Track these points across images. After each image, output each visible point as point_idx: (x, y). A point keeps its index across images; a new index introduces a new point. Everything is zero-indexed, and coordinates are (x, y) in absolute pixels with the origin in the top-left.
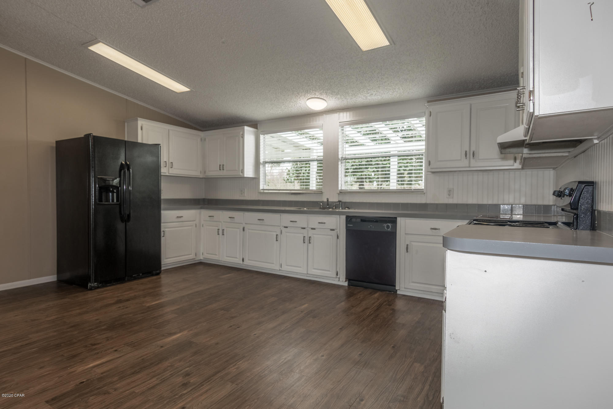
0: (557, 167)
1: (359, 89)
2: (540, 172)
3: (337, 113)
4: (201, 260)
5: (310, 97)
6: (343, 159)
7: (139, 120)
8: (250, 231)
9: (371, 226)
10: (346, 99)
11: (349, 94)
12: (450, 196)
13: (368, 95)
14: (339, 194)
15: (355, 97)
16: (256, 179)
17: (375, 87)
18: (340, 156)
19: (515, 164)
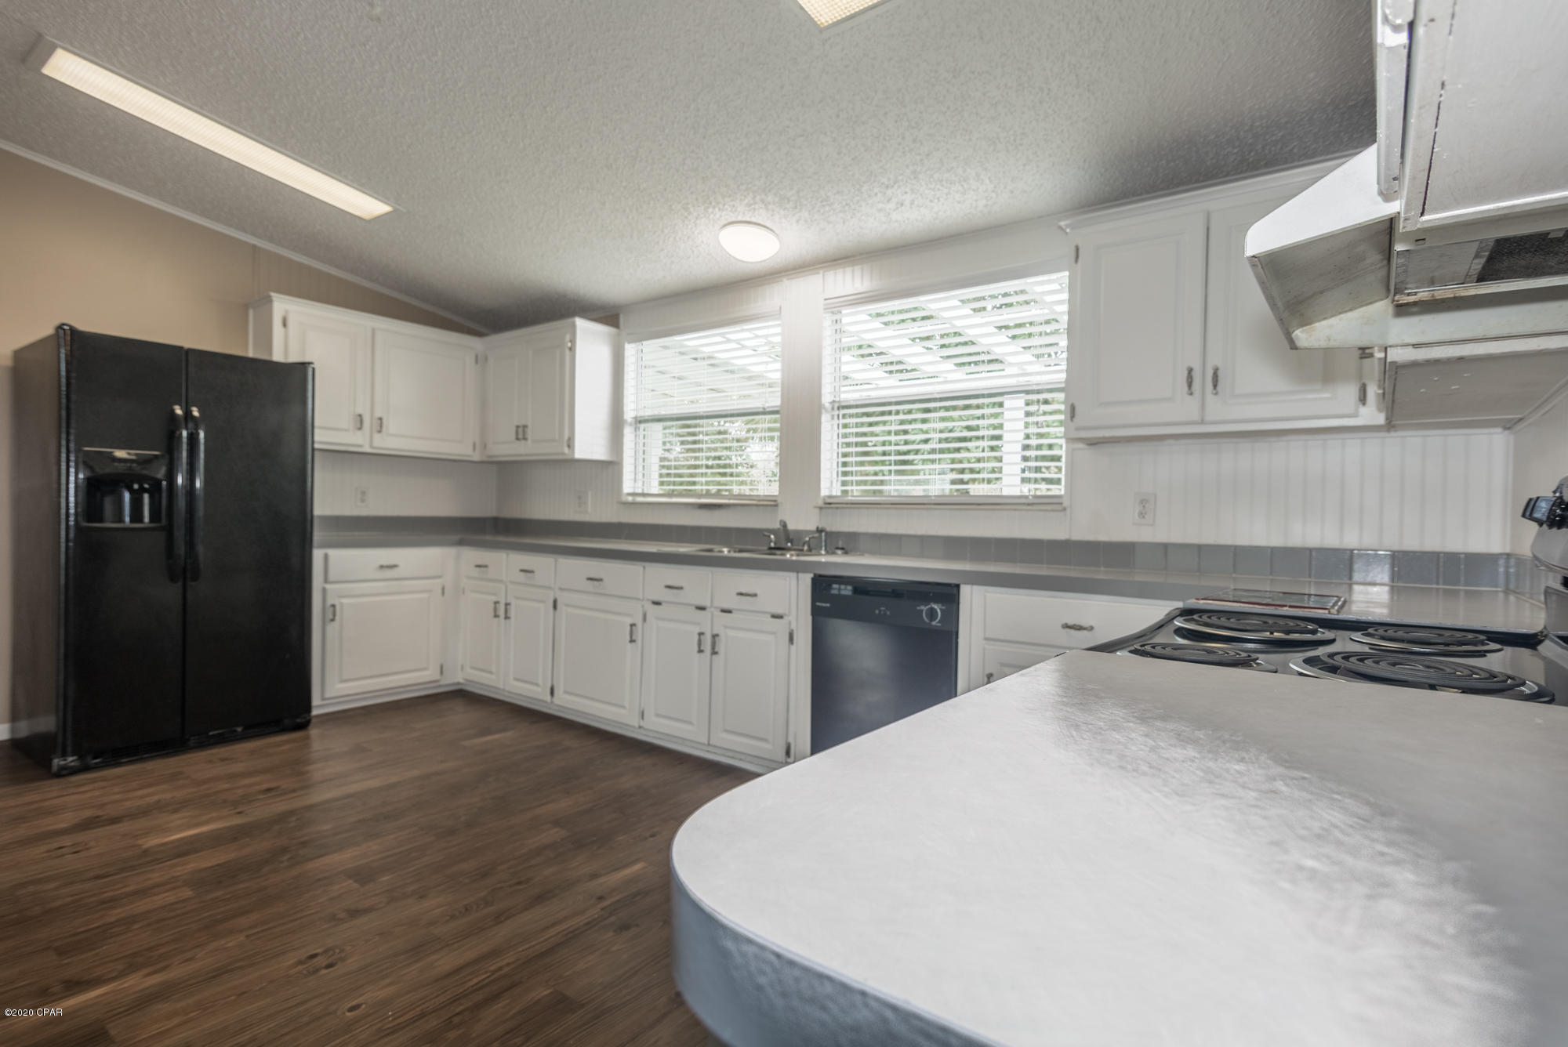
0: (1521, 420)
1: (858, 186)
2: (1456, 439)
3: (818, 273)
4: (458, 683)
5: (726, 222)
6: (836, 405)
7: (274, 299)
8: (570, 610)
9: (882, 608)
10: (829, 223)
11: (832, 204)
12: (1144, 517)
13: (892, 205)
14: (821, 508)
15: (854, 214)
16: (611, 468)
17: (902, 174)
18: (826, 399)
19: (1363, 410)
